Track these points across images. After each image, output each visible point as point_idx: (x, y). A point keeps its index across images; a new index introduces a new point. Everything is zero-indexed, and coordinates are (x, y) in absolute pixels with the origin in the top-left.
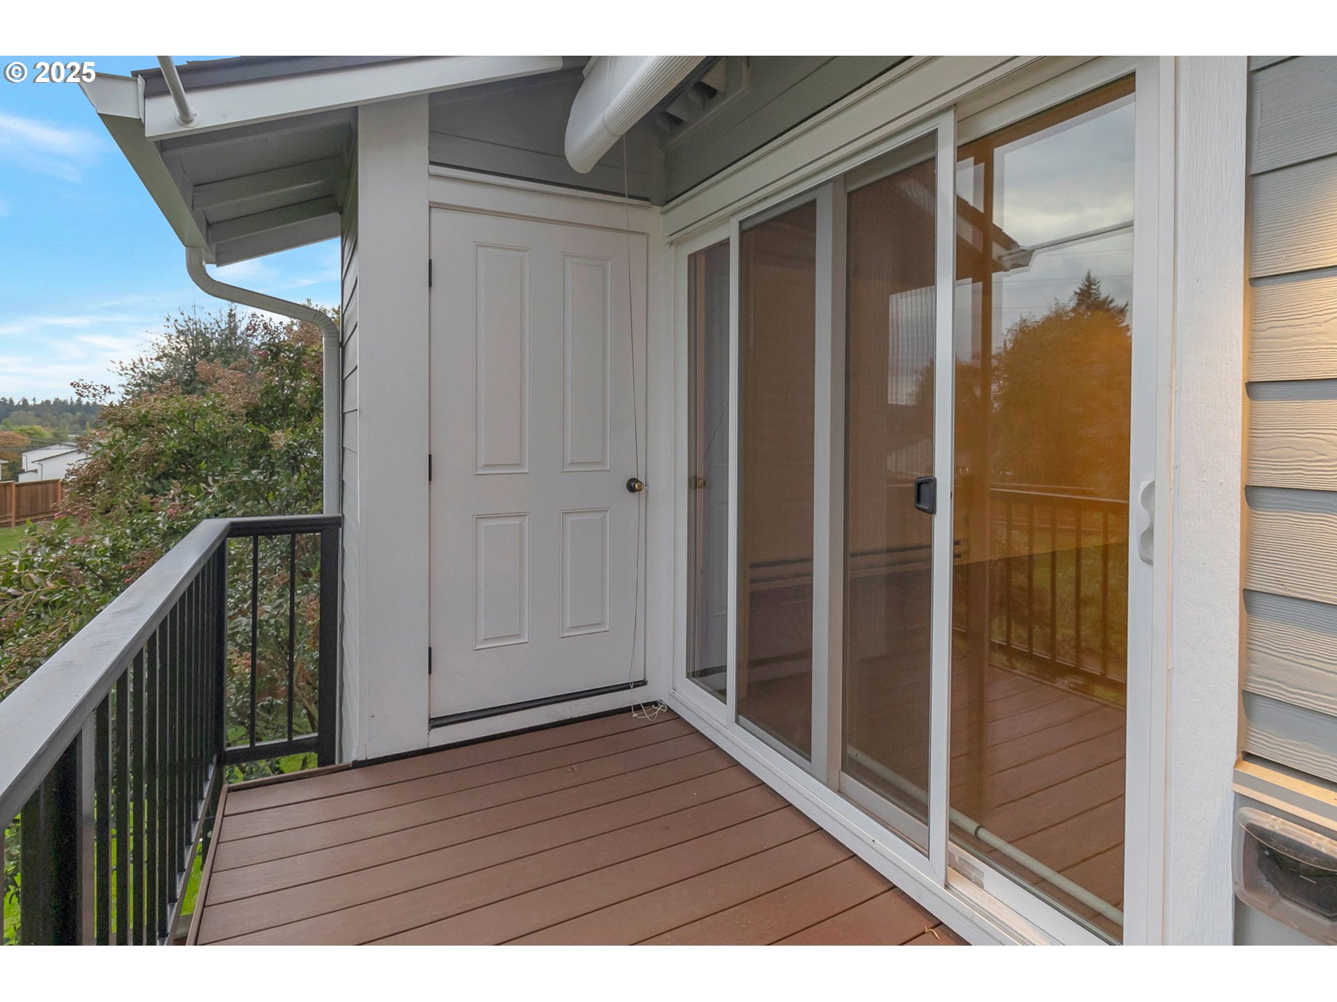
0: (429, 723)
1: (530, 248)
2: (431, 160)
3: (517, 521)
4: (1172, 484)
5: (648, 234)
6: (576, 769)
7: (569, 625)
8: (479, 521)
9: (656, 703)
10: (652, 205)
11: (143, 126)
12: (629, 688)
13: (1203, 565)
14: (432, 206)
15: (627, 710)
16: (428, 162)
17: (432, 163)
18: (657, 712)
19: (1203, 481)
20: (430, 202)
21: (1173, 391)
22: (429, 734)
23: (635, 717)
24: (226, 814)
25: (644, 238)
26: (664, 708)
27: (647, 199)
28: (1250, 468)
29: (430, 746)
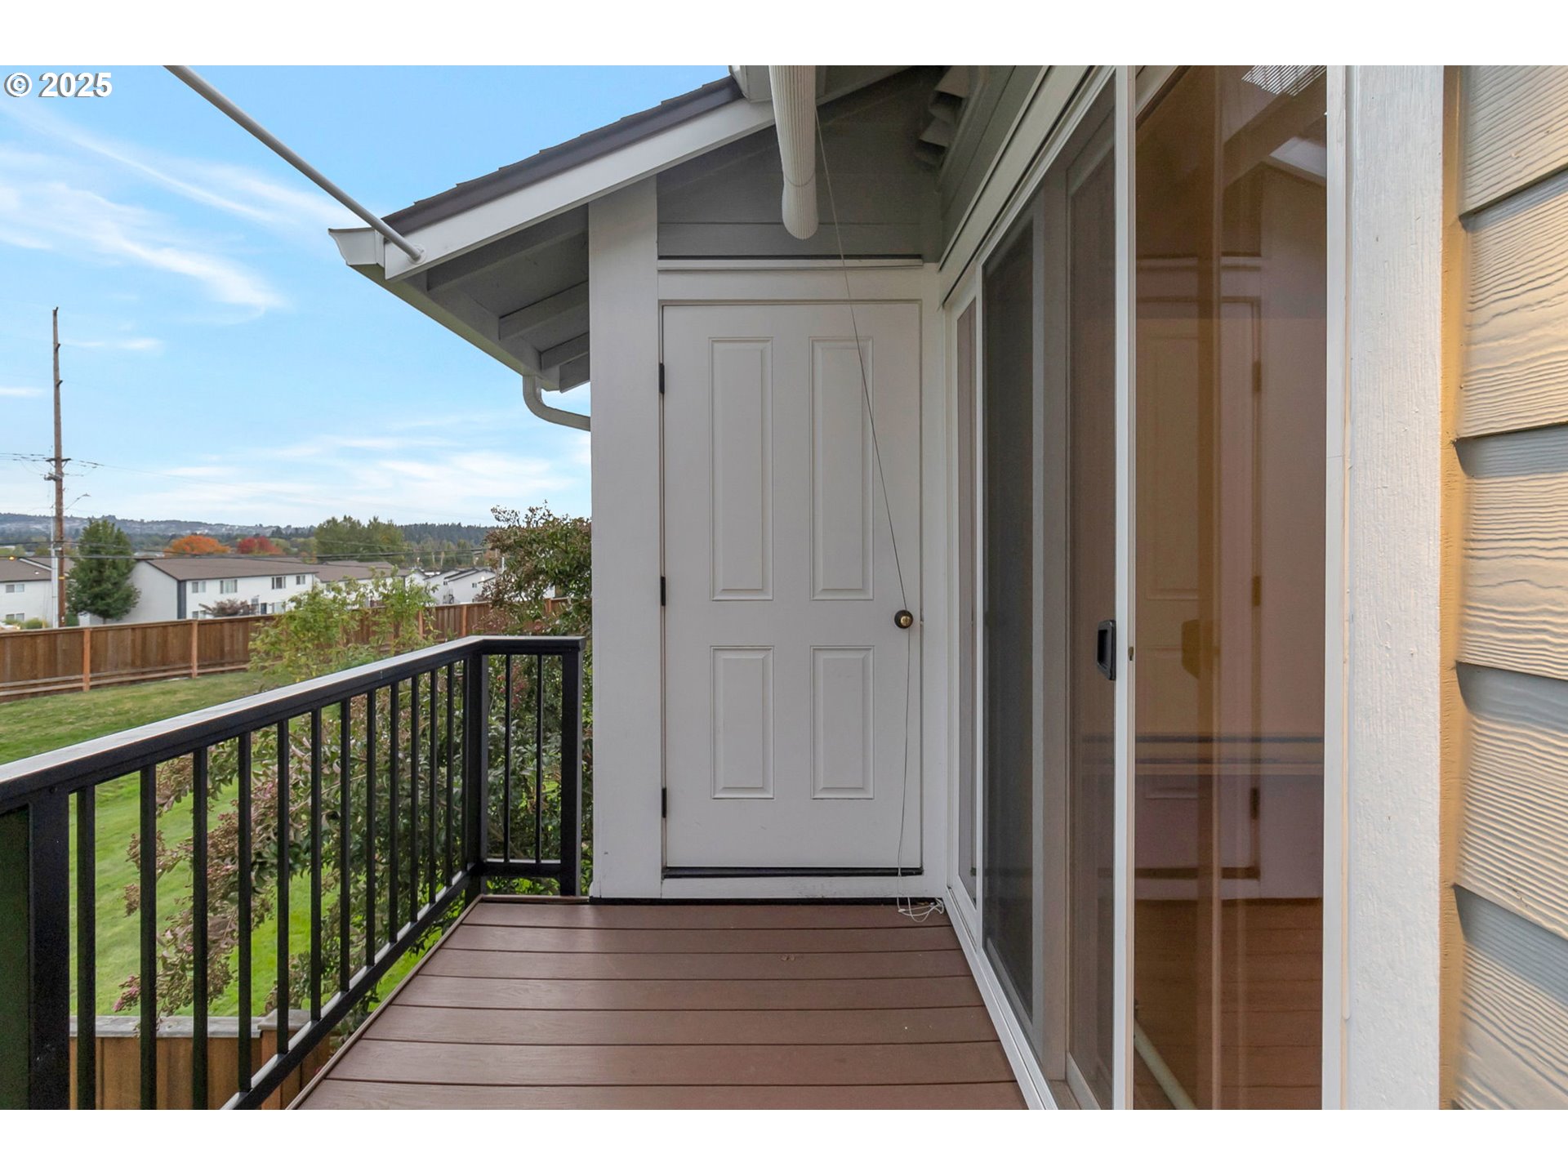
0: (662, 872)
1: (772, 337)
2: (661, 255)
3: (760, 656)
4: (1347, 651)
5: (921, 300)
6: (793, 959)
7: (821, 787)
8: (719, 653)
9: (933, 900)
10: (924, 262)
11: (383, 269)
12: (896, 875)
13: (1385, 819)
14: (663, 305)
15: (890, 902)
16: (657, 257)
17: (661, 258)
18: (929, 912)
19: (1387, 647)
20: (660, 301)
21: (1348, 466)
22: (662, 883)
23: (901, 913)
24: (464, 922)
25: (916, 306)
26: (940, 909)
27: (919, 256)
28: (1464, 624)
29: (663, 897)
